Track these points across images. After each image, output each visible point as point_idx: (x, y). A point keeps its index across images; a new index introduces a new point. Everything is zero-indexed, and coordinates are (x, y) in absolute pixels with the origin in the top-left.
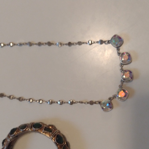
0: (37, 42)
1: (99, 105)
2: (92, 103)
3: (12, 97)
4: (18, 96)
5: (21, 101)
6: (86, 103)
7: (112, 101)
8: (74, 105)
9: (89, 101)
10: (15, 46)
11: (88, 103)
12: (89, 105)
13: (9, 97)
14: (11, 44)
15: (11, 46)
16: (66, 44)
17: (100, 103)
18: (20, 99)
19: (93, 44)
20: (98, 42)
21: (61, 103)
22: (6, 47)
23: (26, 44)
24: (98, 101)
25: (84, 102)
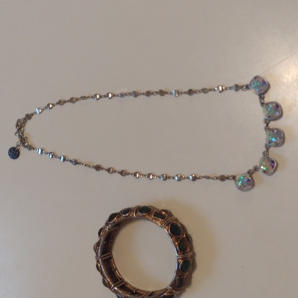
0: (145, 91)
1: (233, 182)
2: (223, 178)
3: (111, 170)
4: (119, 169)
5: (124, 176)
6: (215, 178)
7: (254, 175)
8: (197, 180)
9: (219, 175)
10: (115, 98)
11: (217, 178)
12: (218, 181)
13: (108, 170)
14: (110, 95)
15: (110, 98)
16: (185, 93)
17: (234, 178)
18: (123, 173)
19: (224, 92)
20: (232, 87)
21: (179, 178)
22: (103, 99)
23: (130, 94)
24: (231, 176)
25: (212, 176)
